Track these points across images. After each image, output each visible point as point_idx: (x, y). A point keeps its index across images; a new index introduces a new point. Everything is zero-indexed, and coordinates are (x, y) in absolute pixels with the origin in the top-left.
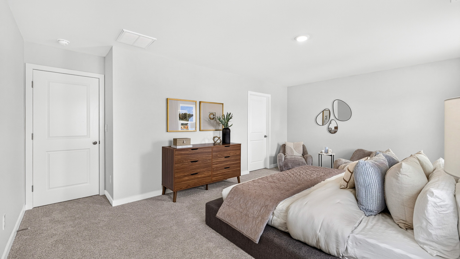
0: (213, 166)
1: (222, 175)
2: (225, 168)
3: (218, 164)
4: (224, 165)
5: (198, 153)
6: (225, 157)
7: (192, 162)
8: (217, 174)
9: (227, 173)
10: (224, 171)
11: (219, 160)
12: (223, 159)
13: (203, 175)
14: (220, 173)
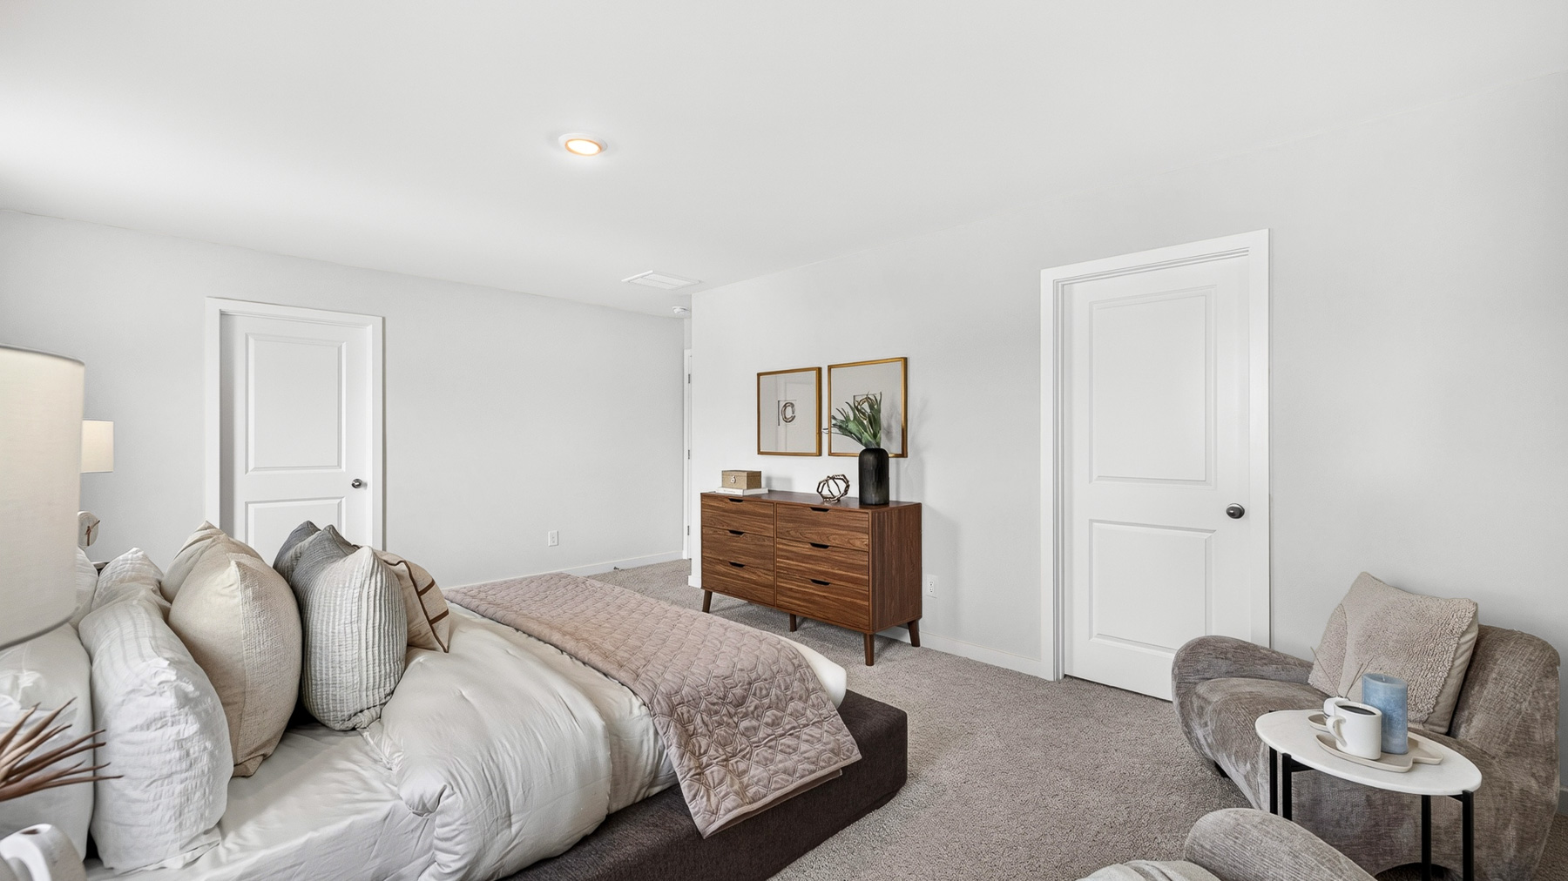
0: (779, 562)
1: (805, 600)
2: (814, 581)
3: (792, 560)
4: (813, 569)
5: (743, 513)
6: (813, 545)
7: (731, 532)
8: (791, 589)
9: (818, 599)
10: (811, 588)
11: (794, 549)
12: (806, 549)
13: (754, 577)
14: (798, 592)
